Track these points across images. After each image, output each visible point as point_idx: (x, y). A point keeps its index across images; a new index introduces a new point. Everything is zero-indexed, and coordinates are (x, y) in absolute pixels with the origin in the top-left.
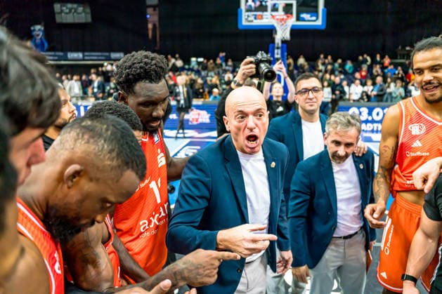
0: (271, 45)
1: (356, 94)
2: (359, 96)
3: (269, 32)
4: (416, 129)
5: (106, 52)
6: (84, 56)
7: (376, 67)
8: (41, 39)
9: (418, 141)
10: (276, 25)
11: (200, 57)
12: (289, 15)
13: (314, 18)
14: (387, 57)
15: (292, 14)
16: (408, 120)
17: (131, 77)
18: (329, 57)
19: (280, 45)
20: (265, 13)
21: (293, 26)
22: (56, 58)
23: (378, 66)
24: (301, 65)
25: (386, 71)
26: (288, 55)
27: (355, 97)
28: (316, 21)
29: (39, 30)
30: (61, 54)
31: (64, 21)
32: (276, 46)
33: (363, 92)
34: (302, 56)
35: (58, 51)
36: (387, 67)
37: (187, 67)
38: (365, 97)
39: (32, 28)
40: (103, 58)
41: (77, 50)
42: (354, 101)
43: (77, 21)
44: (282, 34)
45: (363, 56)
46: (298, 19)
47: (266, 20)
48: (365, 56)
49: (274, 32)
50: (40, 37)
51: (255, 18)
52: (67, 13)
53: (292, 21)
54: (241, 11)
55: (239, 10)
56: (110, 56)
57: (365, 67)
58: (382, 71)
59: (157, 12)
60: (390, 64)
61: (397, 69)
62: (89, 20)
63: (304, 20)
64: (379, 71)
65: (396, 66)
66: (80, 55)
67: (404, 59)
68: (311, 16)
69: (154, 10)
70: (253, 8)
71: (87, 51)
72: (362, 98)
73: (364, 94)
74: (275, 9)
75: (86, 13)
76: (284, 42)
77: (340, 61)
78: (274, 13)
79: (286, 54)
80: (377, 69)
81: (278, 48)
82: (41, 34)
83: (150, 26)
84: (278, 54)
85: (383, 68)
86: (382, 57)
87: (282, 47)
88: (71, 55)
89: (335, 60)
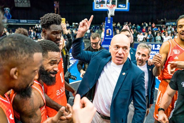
0: (106, 18)
1: (141, 38)
2: (142, 39)
3: (106, 12)
4: (176, 52)
5: (37, 20)
6: (27, 21)
7: (149, 27)
8: (8, 14)
9: (177, 57)
10: (108, 9)
11: (77, 23)
12: (114, 5)
13: (124, 7)
14: (154, 23)
15: (115, 5)
16: (173, 47)
17: (49, 22)
18: (130, 23)
19: (110, 18)
20: (104, 4)
21: (115, 10)
22: (15, 22)
23: (150, 27)
24: (118, 26)
25: (153, 29)
26: (113, 22)
27: (141, 40)
28: (125, 8)
29: (8, 10)
30: (18, 20)
31: (19, 6)
32: (108, 18)
33: (144, 38)
34: (119, 23)
35: (16, 19)
36: (153, 28)
37: (71, 26)
38: (145, 40)
39: (4, 9)
40: (35, 22)
41: (24, 19)
42: (140, 41)
43: (24, 6)
44: (111, 13)
45: (144, 23)
46: (118, 7)
47: (104, 7)
48: (145, 23)
49: (108, 12)
50: (8, 13)
51: (100, 6)
52: (20, 3)
53: (115, 8)
54: (94, 3)
55: (93, 3)
56: (38, 21)
57: (145, 28)
58: (152, 29)
59: (58, 3)
60: (155, 27)
61: (158, 28)
62: (29, 5)
63: (120, 7)
64: (150, 29)
65: (158, 27)
66: (26, 21)
67: (160, 24)
68: (123, 6)
69: (57, 2)
70: (99, 2)
71: (29, 19)
72: (143, 40)
73: (145, 39)
74: (108, 3)
75: (28, 3)
76: (111, 16)
77: (134, 25)
78: (108, 5)
79: (112, 21)
80: (150, 28)
81: (109, 19)
82: (9, 11)
83: (55, 9)
84: (109, 21)
85: (152, 28)
86: (152, 24)
87: (111, 19)
88: (22, 21)
89: (132, 24)
